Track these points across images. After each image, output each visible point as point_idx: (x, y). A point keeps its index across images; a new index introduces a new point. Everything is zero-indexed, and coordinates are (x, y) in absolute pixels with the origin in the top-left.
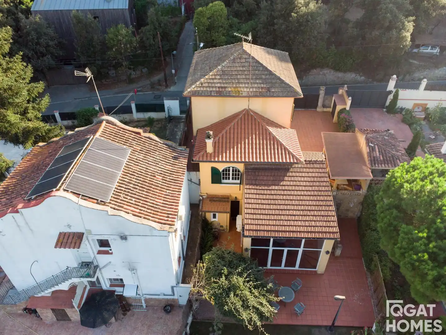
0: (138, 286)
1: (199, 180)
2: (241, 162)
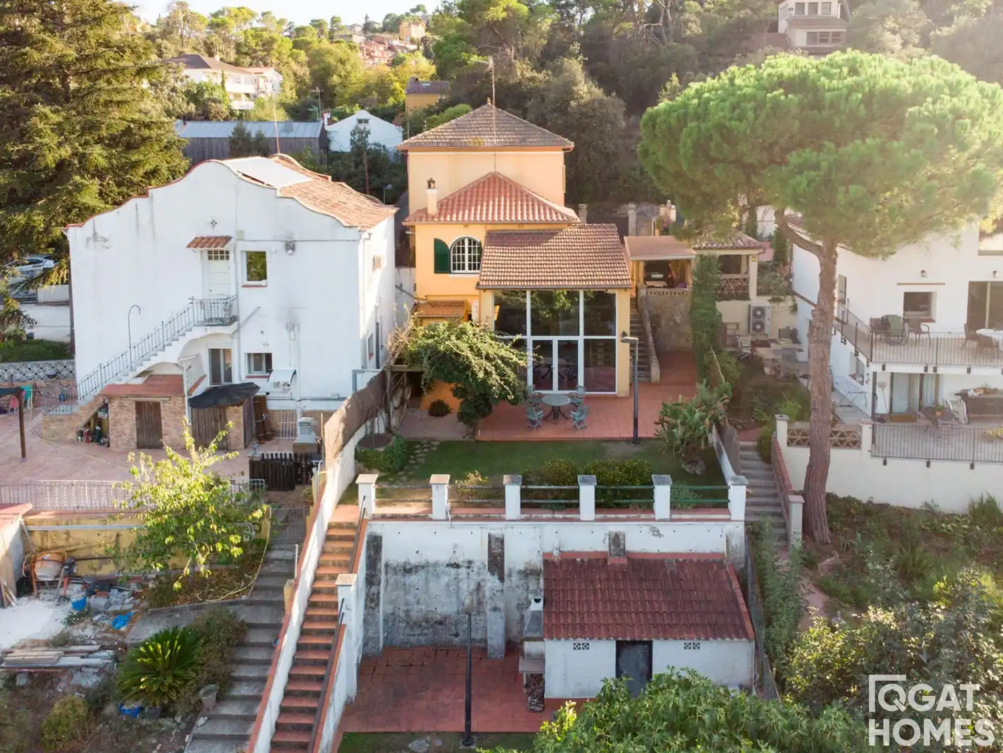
0: (295, 373)
1: (415, 285)
2: (482, 223)
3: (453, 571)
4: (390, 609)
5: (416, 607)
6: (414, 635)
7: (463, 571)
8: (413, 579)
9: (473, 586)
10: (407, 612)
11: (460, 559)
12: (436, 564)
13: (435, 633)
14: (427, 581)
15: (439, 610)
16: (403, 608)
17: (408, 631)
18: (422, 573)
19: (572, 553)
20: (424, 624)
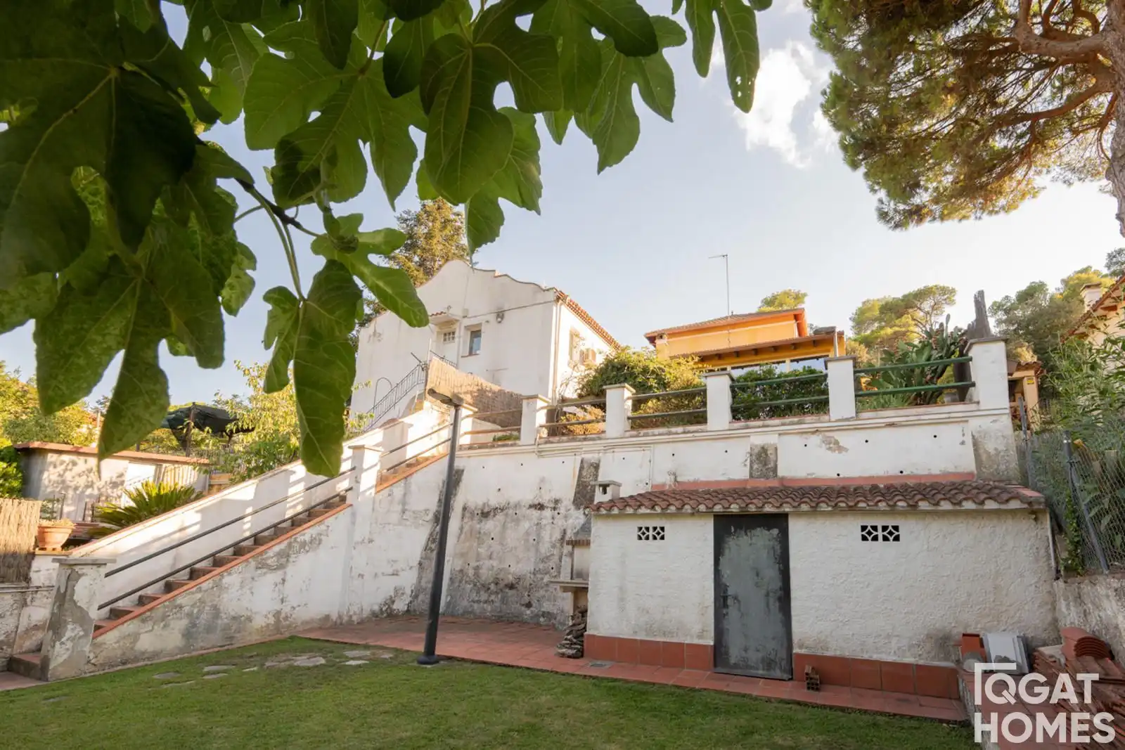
3: (535, 513)
4: (458, 565)
5: (488, 563)
6: (479, 602)
7: (547, 513)
8: (490, 525)
9: (557, 535)
10: (477, 568)
11: (546, 498)
12: (517, 505)
13: (504, 601)
14: (504, 527)
15: (512, 569)
16: (473, 564)
17: (474, 596)
18: (500, 517)
19: (695, 483)
20: (492, 587)
